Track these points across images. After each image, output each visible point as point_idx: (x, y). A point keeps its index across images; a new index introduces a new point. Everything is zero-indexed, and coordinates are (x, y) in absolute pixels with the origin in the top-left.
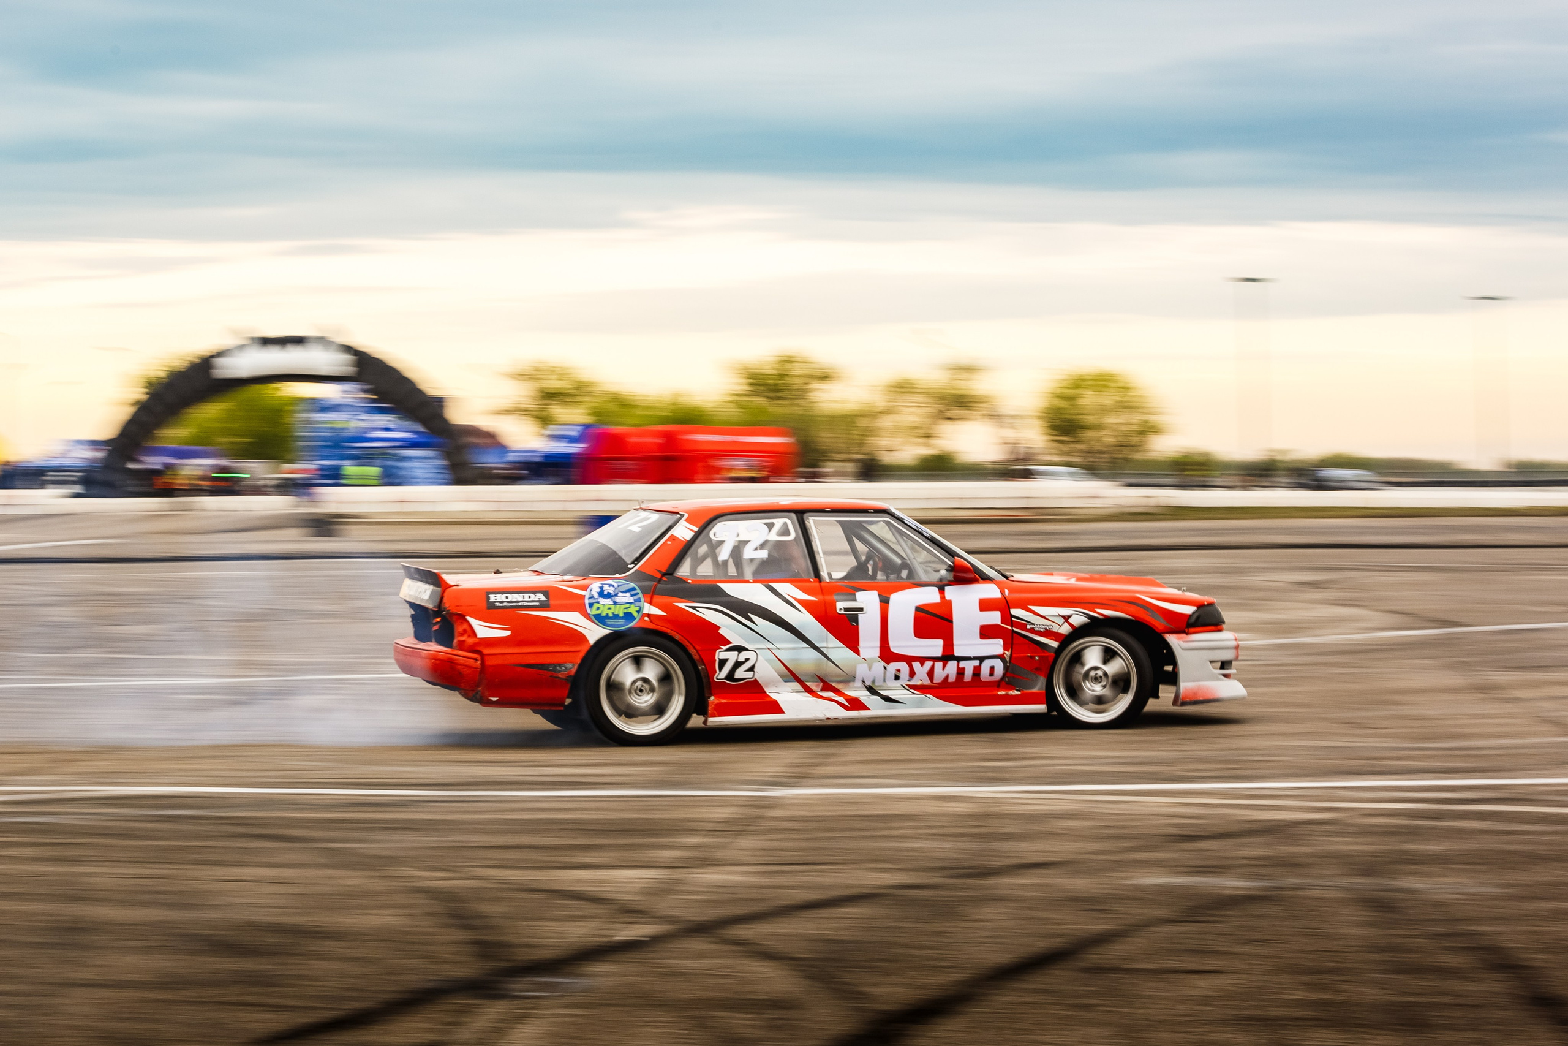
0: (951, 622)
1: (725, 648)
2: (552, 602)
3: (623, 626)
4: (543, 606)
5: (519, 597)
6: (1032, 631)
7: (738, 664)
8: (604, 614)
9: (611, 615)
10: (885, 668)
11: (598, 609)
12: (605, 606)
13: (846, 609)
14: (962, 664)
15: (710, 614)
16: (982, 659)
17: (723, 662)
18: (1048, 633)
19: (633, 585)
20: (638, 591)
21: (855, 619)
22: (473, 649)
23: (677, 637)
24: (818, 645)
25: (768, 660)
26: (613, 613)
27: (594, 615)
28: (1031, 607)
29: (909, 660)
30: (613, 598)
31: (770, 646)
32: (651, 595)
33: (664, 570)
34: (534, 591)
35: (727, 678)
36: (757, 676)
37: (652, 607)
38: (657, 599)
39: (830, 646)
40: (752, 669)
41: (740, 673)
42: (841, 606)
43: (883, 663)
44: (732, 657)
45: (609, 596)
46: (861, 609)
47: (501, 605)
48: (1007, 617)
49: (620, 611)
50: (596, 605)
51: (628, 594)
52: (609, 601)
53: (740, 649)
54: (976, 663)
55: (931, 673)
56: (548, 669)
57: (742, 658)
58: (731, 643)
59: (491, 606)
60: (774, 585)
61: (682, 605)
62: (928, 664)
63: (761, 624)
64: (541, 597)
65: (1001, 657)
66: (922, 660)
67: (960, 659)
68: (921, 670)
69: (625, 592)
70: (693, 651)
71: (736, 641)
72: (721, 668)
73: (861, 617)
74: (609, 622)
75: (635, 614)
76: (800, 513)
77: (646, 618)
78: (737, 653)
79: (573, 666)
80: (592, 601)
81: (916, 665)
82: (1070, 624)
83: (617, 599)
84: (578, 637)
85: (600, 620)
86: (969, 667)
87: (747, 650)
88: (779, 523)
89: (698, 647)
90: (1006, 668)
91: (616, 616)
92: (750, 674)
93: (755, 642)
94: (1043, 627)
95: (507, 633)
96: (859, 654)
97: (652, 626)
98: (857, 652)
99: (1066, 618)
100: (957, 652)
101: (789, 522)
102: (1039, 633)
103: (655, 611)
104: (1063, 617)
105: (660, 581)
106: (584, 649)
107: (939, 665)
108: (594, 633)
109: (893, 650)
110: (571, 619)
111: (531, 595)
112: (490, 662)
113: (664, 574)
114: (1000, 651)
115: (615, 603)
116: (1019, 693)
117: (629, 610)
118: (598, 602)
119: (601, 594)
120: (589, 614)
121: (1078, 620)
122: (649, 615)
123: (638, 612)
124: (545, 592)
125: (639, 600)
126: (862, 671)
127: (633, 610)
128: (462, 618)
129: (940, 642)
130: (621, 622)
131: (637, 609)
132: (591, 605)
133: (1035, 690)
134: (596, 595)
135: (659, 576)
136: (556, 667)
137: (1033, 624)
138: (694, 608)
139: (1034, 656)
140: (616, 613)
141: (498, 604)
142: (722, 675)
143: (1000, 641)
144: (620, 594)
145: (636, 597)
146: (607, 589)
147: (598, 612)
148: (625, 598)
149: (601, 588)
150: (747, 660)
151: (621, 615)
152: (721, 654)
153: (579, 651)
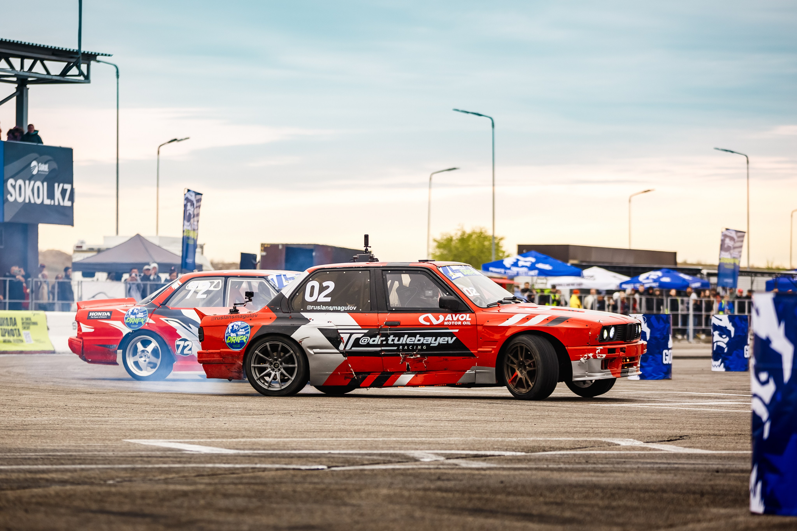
2: (112, 317)
3: (137, 328)
5: (100, 314)
7: (184, 347)
8: (131, 323)
9: (133, 323)
11: (129, 320)
12: (132, 319)
15: (173, 323)
17: (178, 346)
19: (146, 309)
20: (147, 312)
22: (79, 337)
23: (159, 333)
25: (197, 346)
27: (127, 323)
32: (151, 314)
33: (161, 303)
34: (106, 312)
35: (181, 353)
37: (151, 320)
38: (153, 316)
40: (190, 349)
41: (186, 351)
44: (182, 343)
45: (135, 314)
49: (137, 321)
50: (128, 318)
51: (142, 314)
52: (134, 316)
53: (185, 340)
56: (106, 348)
57: (186, 345)
58: (181, 337)
59: (89, 318)
61: (163, 319)
63: (194, 329)
64: (109, 314)
69: (142, 312)
70: (165, 340)
71: (183, 336)
72: (178, 349)
74: (132, 326)
75: (143, 323)
76: (227, 277)
77: (146, 325)
78: (184, 342)
79: (117, 346)
80: (128, 316)
83: (138, 316)
84: (119, 333)
85: (129, 325)
87: (187, 340)
88: (216, 281)
89: (168, 339)
91: (135, 324)
92: (190, 352)
95: (93, 330)
97: (148, 328)
101: (221, 281)
103: (151, 321)
105: (158, 307)
106: (121, 338)
108: (126, 331)
110: (117, 324)
111: (105, 313)
112: (86, 343)
113: (161, 305)
115: (136, 317)
117: (141, 321)
118: (130, 317)
119: (133, 313)
122: (148, 323)
123: (144, 322)
124: (111, 312)
125: (146, 316)
127: (142, 321)
128: (79, 323)
130: (136, 326)
131: (144, 320)
132: (126, 318)
134: (130, 313)
135: (159, 305)
136: (110, 346)
138: (167, 320)
140: (135, 322)
141: (92, 317)
142: (178, 352)
144: (139, 313)
145: (145, 315)
146: (136, 311)
147: (129, 322)
148: (141, 315)
149: (133, 310)
150: (188, 345)
151: (137, 323)
152: (178, 342)
153: (118, 340)
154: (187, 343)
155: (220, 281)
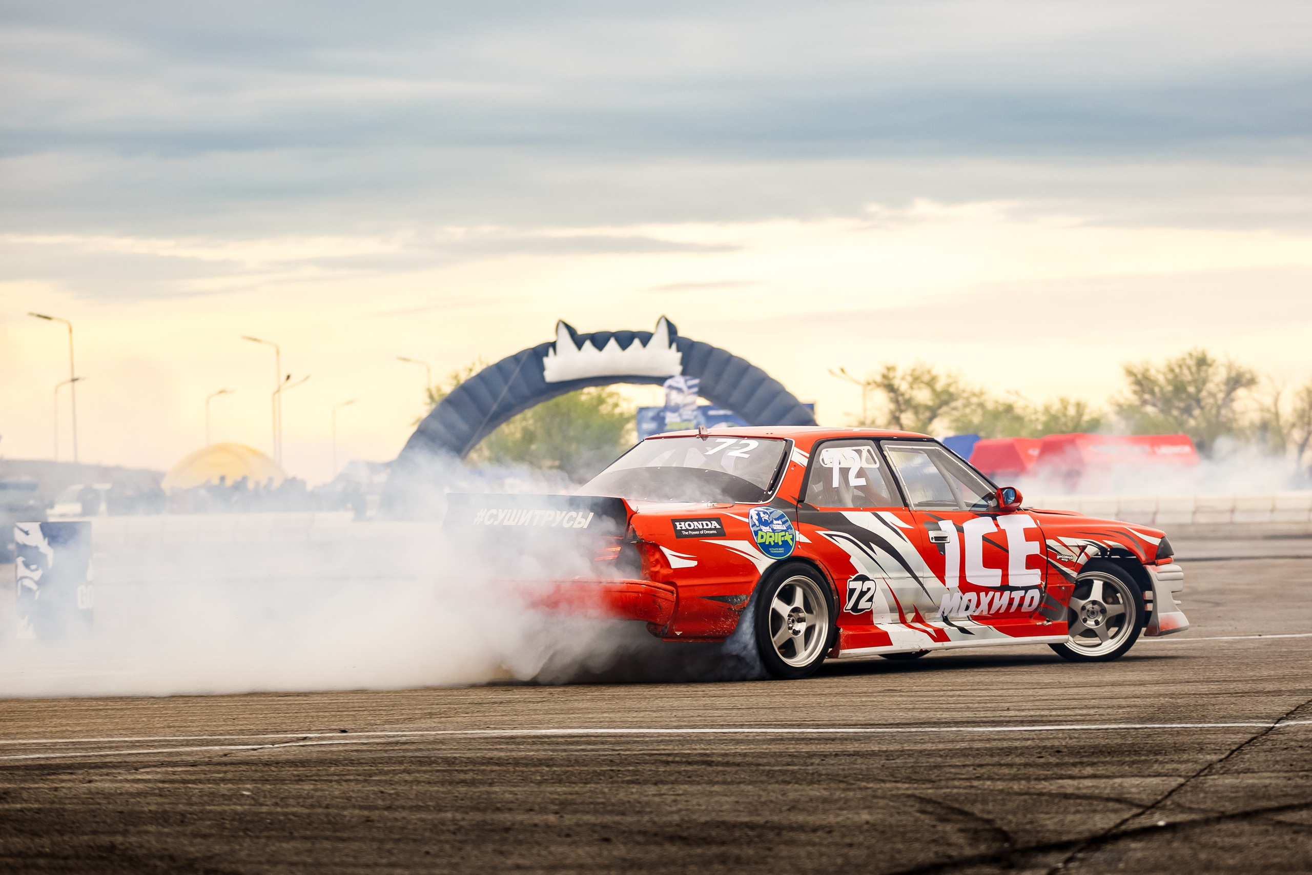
0: (1007, 551)
1: (853, 577)
2: (727, 530)
3: (784, 554)
4: (721, 534)
5: (699, 525)
6: (1060, 561)
7: (862, 594)
8: (767, 543)
9: (772, 544)
10: (961, 598)
11: (762, 537)
12: (766, 535)
13: (935, 538)
14: (1013, 594)
15: (842, 542)
16: (1027, 589)
17: (852, 591)
18: (1069, 564)
19: (780, 512)
20: (787, 518)
21: (943, 545)
22: (667, 580)
23: (821, 566)
24: (917, 574)
25: (883, 590)
26: (774, 541)
27: (760, 544)
28: (1058, 537)
29: (979, 590)
30: (771, 525)
31: (885, 576)
32: (796, 522)
33: (796, 496)
34: (709, 519)
35: (852, 609)
36: (872, 606)
37: (800, 534)
38: (803, 526)
39: (925, 575)
40: (870, 600)
41: (863, 604)
42: (932, 534)
43: (960, 593)
44: (857, 586)
45: (766, 523)
46: (945, 539)
47: (687, 533)
48: (1045, 548)
49: (778, 539)
50: (760, 533)
51: (780, 522)
52: (768, 529)
53: (864, 578)
54: (1023, 593)
55: (990, 604)
56: (726, 601)
57: (864, 588)
58: (858, 572)
59: (679, 534)
60: (880, 513)
61: (821, 533)
62: (991, 594)
63: (880, 553)
64: (715, 524)
65: (1038, 587)
66: (987, 590)
67: (1011, 589)
68: (985, 599)
69: (777, 519)
70: (832, 581)
71: (862, 571)
72: (850, 599)
73: (947, 546)
74: (773, 551)
75: (790, 543)
76: (878, 440)
77: (799, 547)
78: (862, 582)
79: (747, 597)
80: (756, 529)
81: (982, 595)
82: (1086, 554)
83: (774, 527)
84: (750, 568)
85: (765, 548)
86: (1017, 595)
87: (868, 579)
88: (864, 449)
89: (835, 577)
90: (1042, 598)
91: (776, 545)
92: (868, 605)
93: (874, 571)
94: (1067, 557)
95: (694, 564)
96: (945, 585)
97: (802, 555)
98: (944, 582)
99: (1083, 549)
100: (1012, 582)
102: (1063, 563)
103: (804, 539)
104: (1078, 546)
105: (797, 508)
106: (755, 579)
107: (997, 595)
108: (763, 563)
109: (969, 580)
110: (742, 546)
111: (708, 523)
112: (683, 594)
113: (799, 501)
114: (1038, 581)
115: (774, 531)
116: (1050, 623)
117: (785, 538)
118: (761, 530)
119: (760, 521)
120: (757, 543)
121: (1091, 550)
122: (800, 544)
123: (792, 539)
124: (716, 519)
125: (789, 528)
126: (944, 601)
127: (788, 538)
128: (656, 547)
129: (999, 572)
130: (781, 550)
131: (791, 536)
132: (756, 533)
133: (1060, 621)
134: (757, 523)
135: (795, 502)
136: (733, 598)
137: (1061, 555)
138: (830, 536)
139: (1062, 586)
140: (776, 541)
141: (682, 533)
142: (849, 605)
143: (1039, 571)
144: (775, 522)
145: (787, 524)
146: (764, 516)
147: (763, 541)
148: (778, 525)
149: (759, 515)
150: (869, 589)
151: (780, 543)
153: (751, 582)
154: (868, 584)
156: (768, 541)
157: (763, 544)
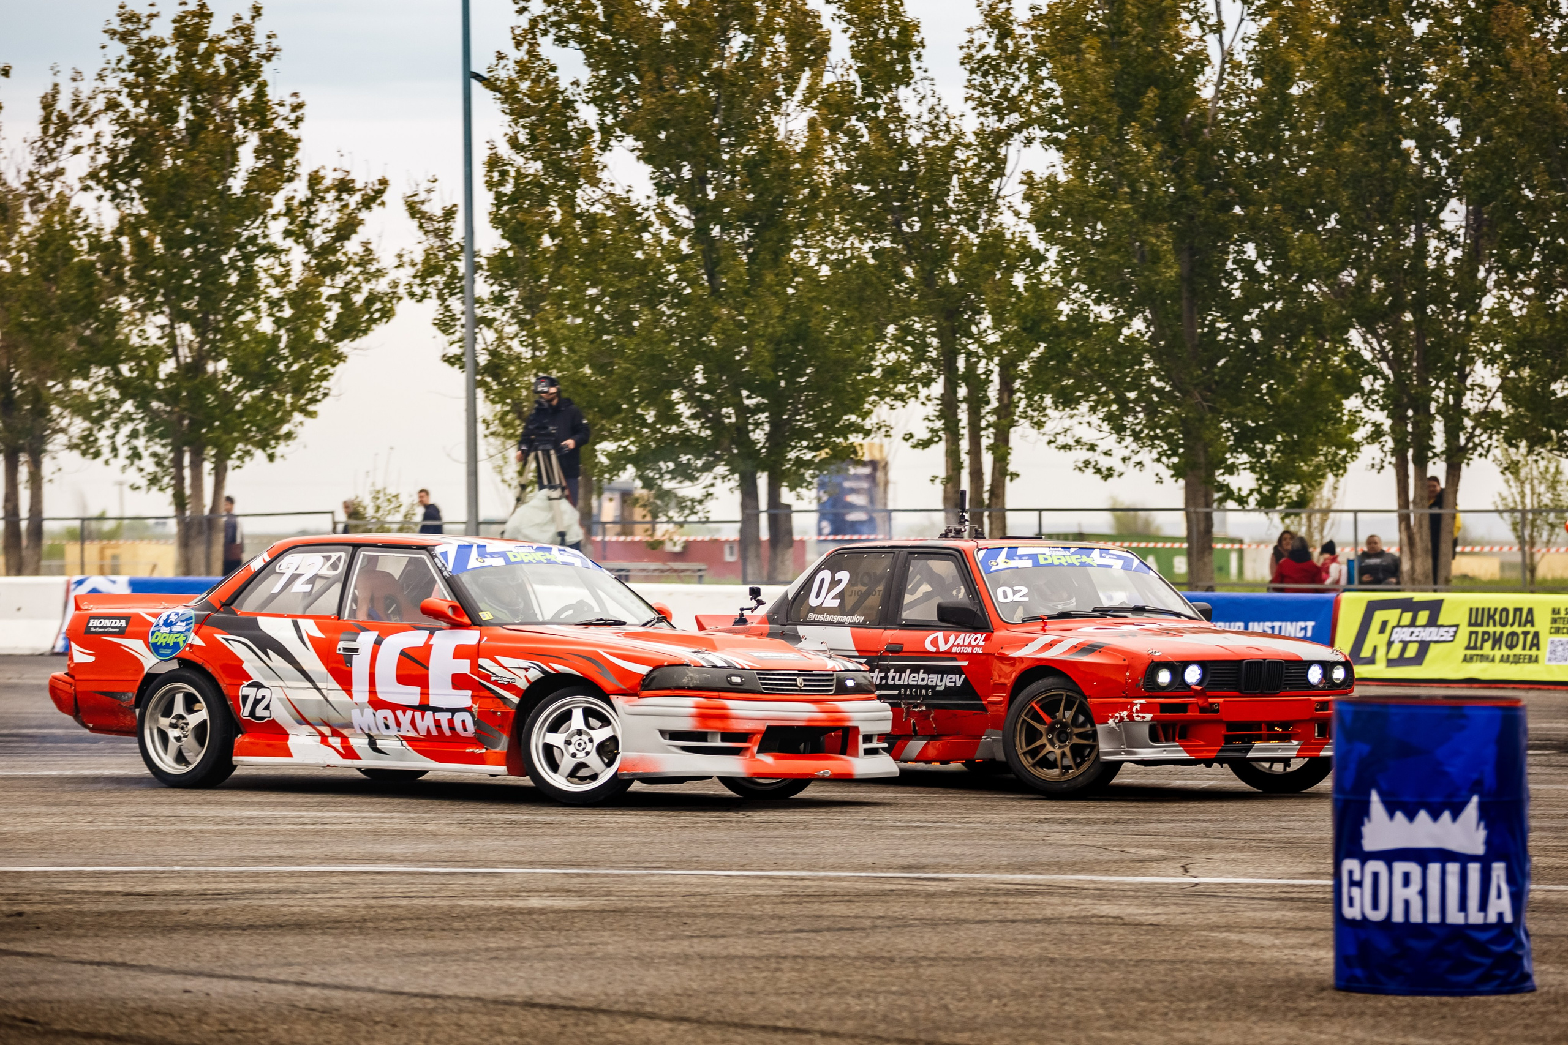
1: (247, 684)
3: (169, 655)
4: (122, 633)
5: (107, 623)
6: (495, 683)
7: (257, 702)
8: (160, 643)
9: (164, 644)
10: (375, 715)
11: (157, 637)
12: (163, 636)
13: (345, 649)
14: (438, 715)
15: (239, 648)
16: (454, 711)
18: (510, 687)
19: (194, 613)
20: (194, 620)
21: (349, 660)
22: (72, 674)
23: (211, 670)
24: (320, 685)
25: (280, 699)
26: (166, 642)
27: (152, 644)
28: (498, 658)
29: (393, 707)
30: (173, 626)
31: (281, 684)
32: (201, 624)
33: (225, 601)
34: (119, 617)
35: (250, 715)
36: (274, 716)
37: (198, 638)
38: (205, 629)
39: (329, 687)
40: (267, 707)
41: (259, 711)
42: (342, 645)
43: (371, 710)
44: (252, 692)
45: (171, 624)
46: (356, 650)
47: (95, 630)
48: (475, 666)
49: (172, 640)
50: (157, 634)
51: (184, 624)
52: (167, 630)
53: (258, 686)
54: (449, 715)
55: (413, 723)
57: (259, 696)
58: (252, 679)
59: (90, 630)
60: (299, 621)
61: (220, 637)
62: (409, 713)
63: (276, 661)
64: (123, 623)
65: (468, 710)
66: (405, 708)
67: (436, 710)
68: (405, 718)
69: (184, 621)
70: (223, 685)
71: (256, 677)
72: (244, 705)
73: (356, 658)
74: (162, 651)
75: (182, 644)
76: (356, 546)
77: (189, 649)
78: (256, 689)
79: (132, 695)
80: (154, 628)
81: (399, 713)
82: (528, 678)
83: (175, 628)
84: (138, 667)
85: (156, 648)
86: (444, 717)
87: (263, 686)
88: (335, 556)
89: (226, 682)
90: (475, 723)
91: (167, 646)
93: (271, 679)
94: (506, 679)
95: (93, 659)
96: (352, 697)
97: (193, 658)
98: (351, 695)
99: (526, 669)
100: (433, 702)
102: (501, 686)
103: (198, 641)
104: (522, 670)
105: (217, 611)
106: (141, 679)
107: (418, 714)
108: (149, 663)
109: (380, 696)
110: (136, 646)
111: (118, 621)
112: (81, 687)
113: (224, 605)
114: (468, 703)
115: (172, 632)
116: (485, 749)
117: (179, 640)
118: (159, 631)
119: (166, 622)
120: (150, 643)
121: (534, 674)
122: (191, 646)
123: (185, 642)
124: (127, 618)
125: (189, 630)
126: (356, 716)
127: (181, 640)
130: (169, 651)
131: (185, 638)
132: (153, 633)
133: (498, 748)
134: (161, 623)
135: (218, 606)
136: (122, 695)
137: (497, 675)
138: (227, 640)
139: (496, 711)
140: (168, 642)
141: (93, 630)
142: (245, 712)
143: (469, 692)
144: (179, 623)
145: (188, 627)
146: (173, 618)
147: (156, 641)
148: (180, 627)
149: (169, 616)
150: (264, 697)
151: (171, 644)
152: (244, 691)
153: (135, 682)
154: (262, 692)
155: (343, 555)
156: (161, 641)
157: (154, 645)
